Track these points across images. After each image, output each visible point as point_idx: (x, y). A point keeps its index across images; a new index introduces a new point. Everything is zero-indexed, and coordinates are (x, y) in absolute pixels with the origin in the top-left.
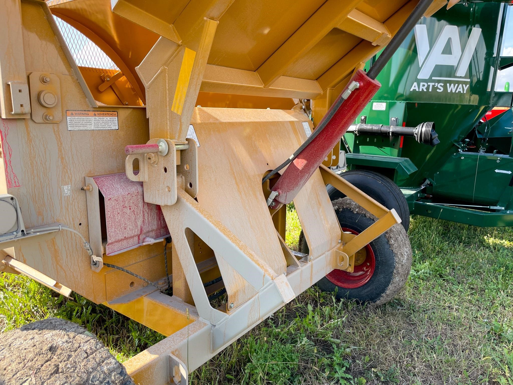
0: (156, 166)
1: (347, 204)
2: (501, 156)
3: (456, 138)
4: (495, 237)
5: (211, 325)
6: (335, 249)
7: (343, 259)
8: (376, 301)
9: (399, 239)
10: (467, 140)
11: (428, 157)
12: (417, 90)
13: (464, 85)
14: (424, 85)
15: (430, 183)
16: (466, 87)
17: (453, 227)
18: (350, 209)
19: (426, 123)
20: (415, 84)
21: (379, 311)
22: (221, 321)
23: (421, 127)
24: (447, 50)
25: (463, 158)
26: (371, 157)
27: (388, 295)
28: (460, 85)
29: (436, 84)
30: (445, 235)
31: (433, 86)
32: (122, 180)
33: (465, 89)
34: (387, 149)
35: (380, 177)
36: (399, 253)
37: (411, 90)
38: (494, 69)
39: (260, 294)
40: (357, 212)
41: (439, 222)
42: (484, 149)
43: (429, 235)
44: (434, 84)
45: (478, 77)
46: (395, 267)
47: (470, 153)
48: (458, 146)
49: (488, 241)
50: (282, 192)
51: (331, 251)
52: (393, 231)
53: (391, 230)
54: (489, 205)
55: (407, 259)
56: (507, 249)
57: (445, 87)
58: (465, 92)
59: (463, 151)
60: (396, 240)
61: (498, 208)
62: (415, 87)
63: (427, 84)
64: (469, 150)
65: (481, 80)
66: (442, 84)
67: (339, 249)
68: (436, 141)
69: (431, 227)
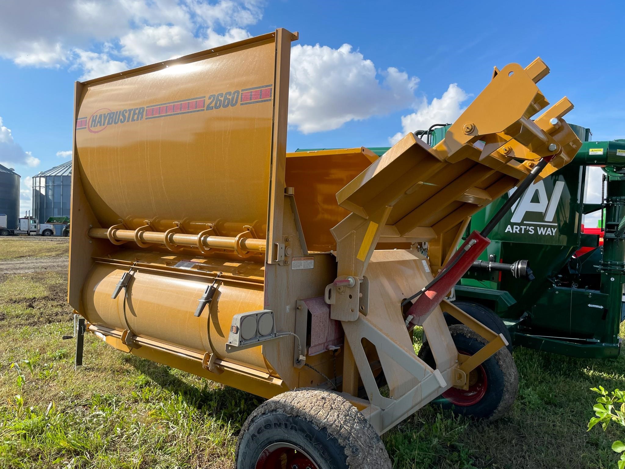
0: (343, 294)
1: (460, 330)
2: (593, 291)
3: (550, 274)
4: (595, 370)
5: (381, 410)
6: (453, 368)
7: (460, 377)
8: (489, 417)
9: (507, 360)
10: (560, 276)
11: (525, 290)
12: (511, 232)
13: (552, 229)
14: (517, 228)
15: (528, 315)
16: (554, 230)
17: (553, 360)
18: (463, 334)
19: (521, 261)
20: (509, 226)
21: (492, 426)
22: (391, 405)
23: (517, 264)
24: (536, 199)
25: (557, 292)
26: (473, 289)
27: (500, 411)
28: (549, 229)
29: (528, 227)
30: (546, 366)
31: (525, 229)
32: (317, 303)
33: (554, 232)
34: (487, 283)
35: (483, 308)
36: (507, 373)
37: (506, 231)
38: (578, 214)
39: (422, 383)
40: (469, 336)
41: (539, 356)
42: (576, 285)
43: (531, 366)
44: (525, 227)
45: (565, 220)
46: (504, 385)
47: (563, 288)
48: (551, 281)
49: (588, 374)
50: (416, 316)
51: (451, 369)
52: (501, 353)
53: (499, 352)
54: (586, 338)
55: (515, 379)
56: (607, 380)
57: (536, 230)
58: (554, 235)
59: (557, 286)
60: (504, 361)
61: (594, 340)
62: (509, 229)
63: (520, 227)
64: (563, 285)
65: (568, 222)
66: (533, 228)
67: (456, 367)
68: (532, 277)
69: (532, 359)
